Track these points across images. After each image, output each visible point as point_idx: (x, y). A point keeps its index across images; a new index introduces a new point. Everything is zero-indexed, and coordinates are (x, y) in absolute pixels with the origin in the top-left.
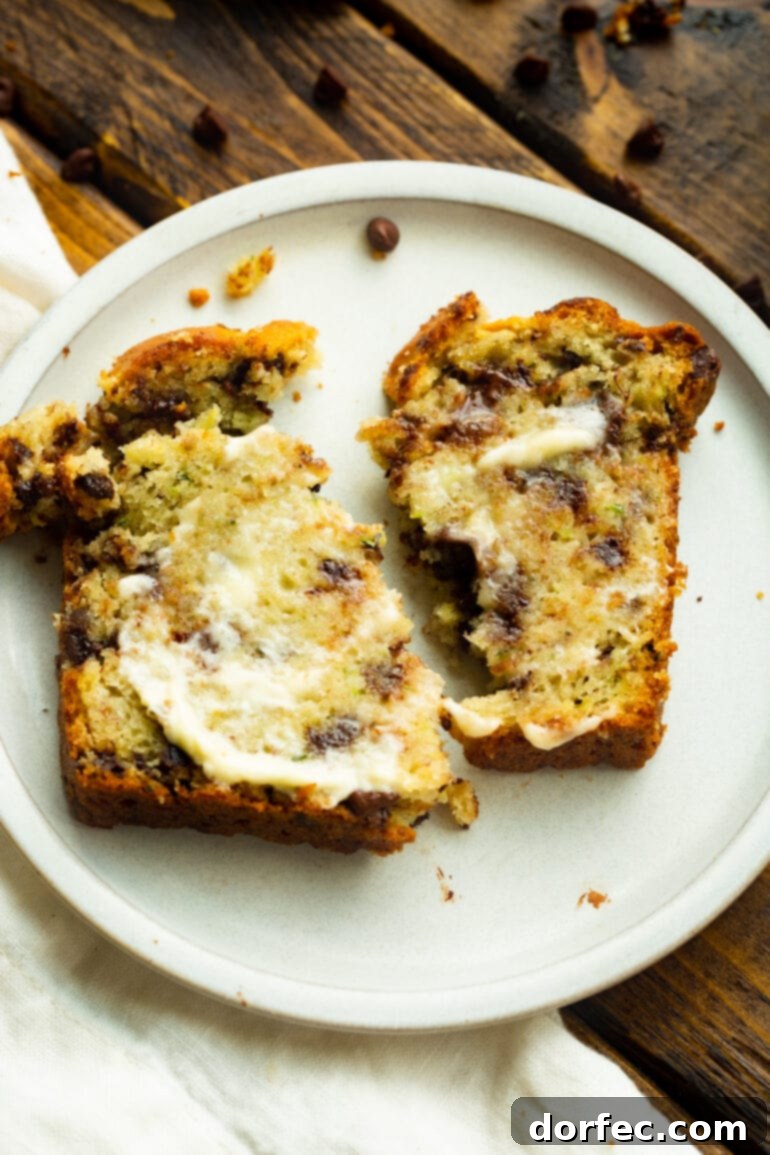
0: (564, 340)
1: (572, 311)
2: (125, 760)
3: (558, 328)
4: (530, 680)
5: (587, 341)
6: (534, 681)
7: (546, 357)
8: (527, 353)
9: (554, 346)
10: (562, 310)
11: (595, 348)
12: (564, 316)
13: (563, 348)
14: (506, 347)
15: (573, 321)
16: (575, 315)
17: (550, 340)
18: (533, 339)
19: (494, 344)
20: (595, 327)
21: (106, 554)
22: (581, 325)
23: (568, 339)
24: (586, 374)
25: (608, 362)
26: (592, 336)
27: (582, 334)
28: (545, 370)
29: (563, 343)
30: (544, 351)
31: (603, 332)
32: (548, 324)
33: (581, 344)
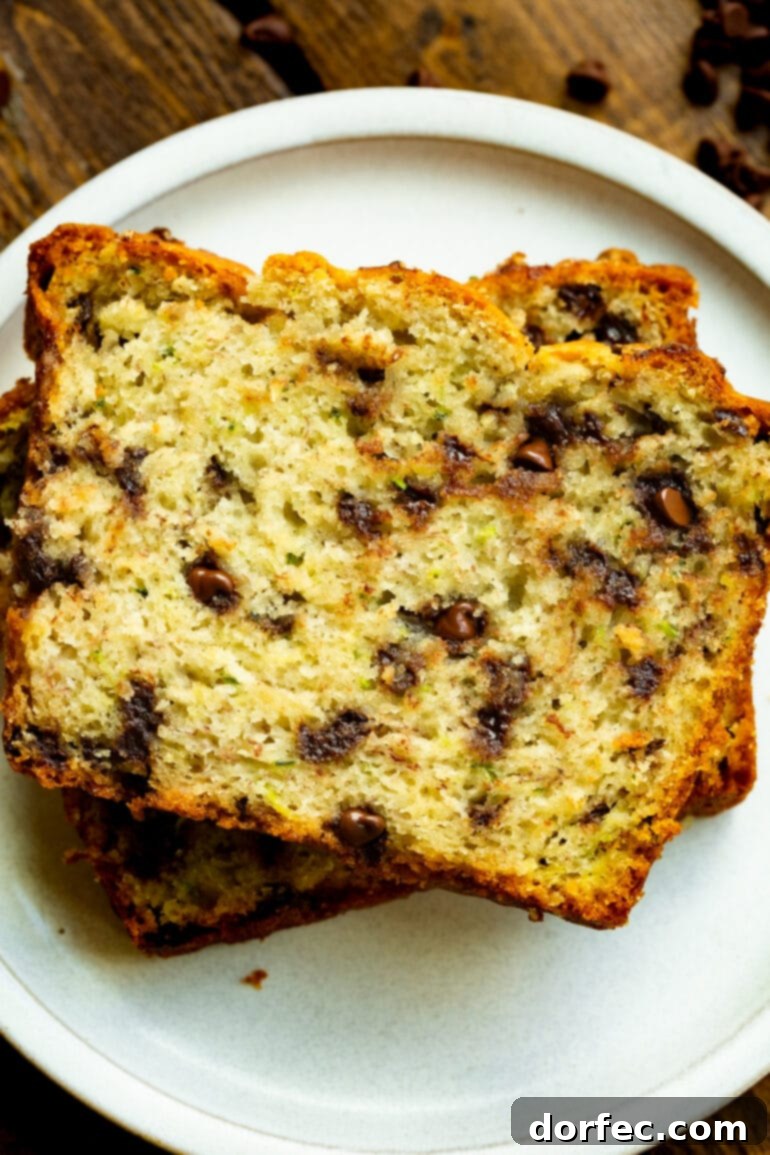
0: (651, 397)
1: (670, 362)
2: (72, 744)
3: (646, 379)
4: (497, 816)
5: (677, 407)
6: (502, 819)
7: (621, 410)
8: (597, 402)
9: (636, 400)
10: (657, 358)
11: (685, 416)
12: (658, 365)
13: (647, 405)
14: (575, 390)
15: (668, 376)
16: (671, 369)
17: (632, 394)
18: (611, 385)
19: (560, 385)
20: (691, 392)
21: (81, 448)
22: (675, 385)
23: (655, 398)
24: (672, 444)
25: (698, 440)
26: (686, 400)
27: (674, 395)
28: (618, 427)
29: (647, 400)
30: (622, 402)
31: (700, 398)
32: (636, 373)
33: (670, 409)
